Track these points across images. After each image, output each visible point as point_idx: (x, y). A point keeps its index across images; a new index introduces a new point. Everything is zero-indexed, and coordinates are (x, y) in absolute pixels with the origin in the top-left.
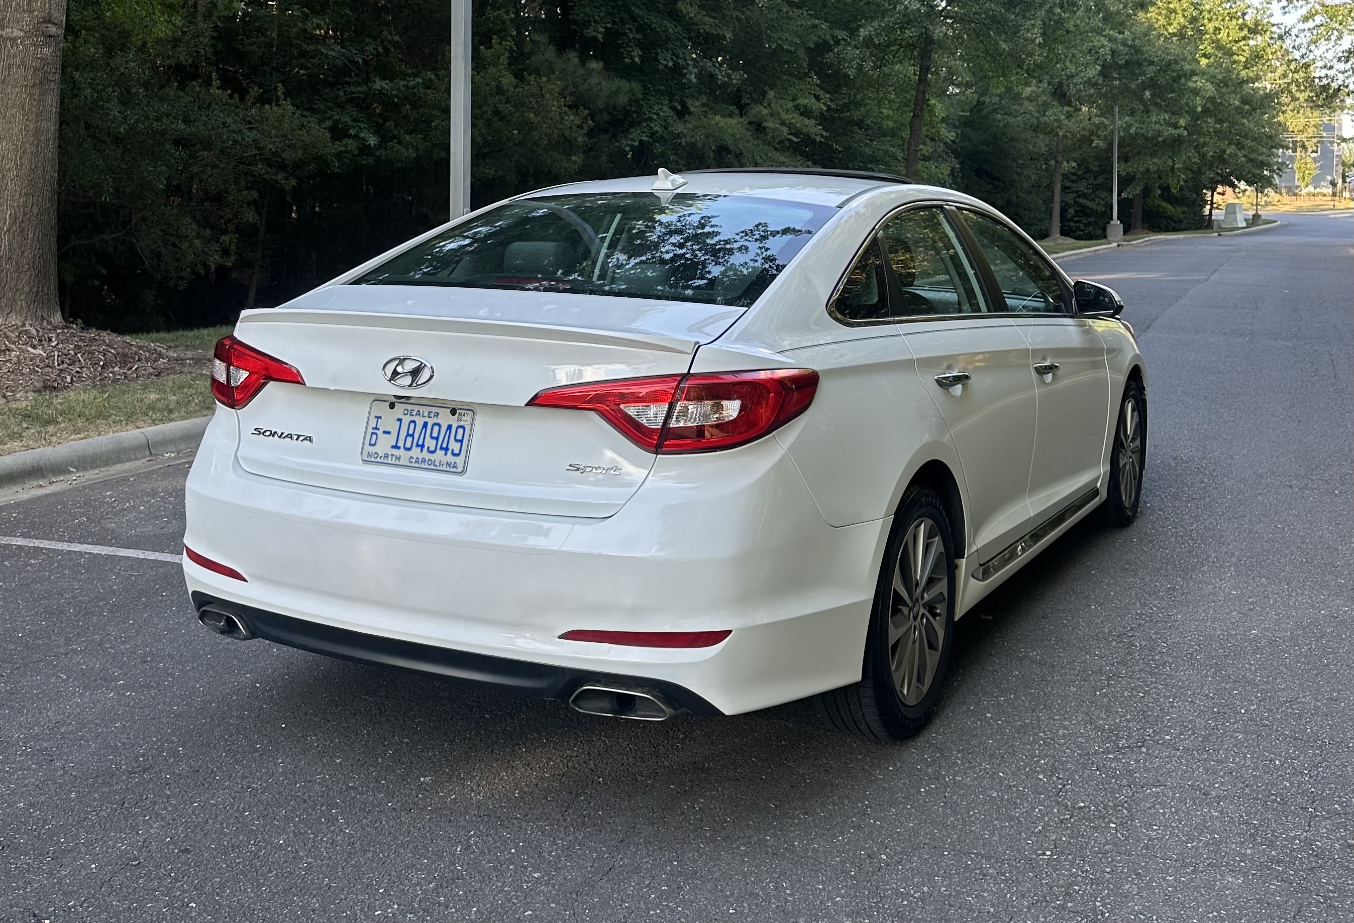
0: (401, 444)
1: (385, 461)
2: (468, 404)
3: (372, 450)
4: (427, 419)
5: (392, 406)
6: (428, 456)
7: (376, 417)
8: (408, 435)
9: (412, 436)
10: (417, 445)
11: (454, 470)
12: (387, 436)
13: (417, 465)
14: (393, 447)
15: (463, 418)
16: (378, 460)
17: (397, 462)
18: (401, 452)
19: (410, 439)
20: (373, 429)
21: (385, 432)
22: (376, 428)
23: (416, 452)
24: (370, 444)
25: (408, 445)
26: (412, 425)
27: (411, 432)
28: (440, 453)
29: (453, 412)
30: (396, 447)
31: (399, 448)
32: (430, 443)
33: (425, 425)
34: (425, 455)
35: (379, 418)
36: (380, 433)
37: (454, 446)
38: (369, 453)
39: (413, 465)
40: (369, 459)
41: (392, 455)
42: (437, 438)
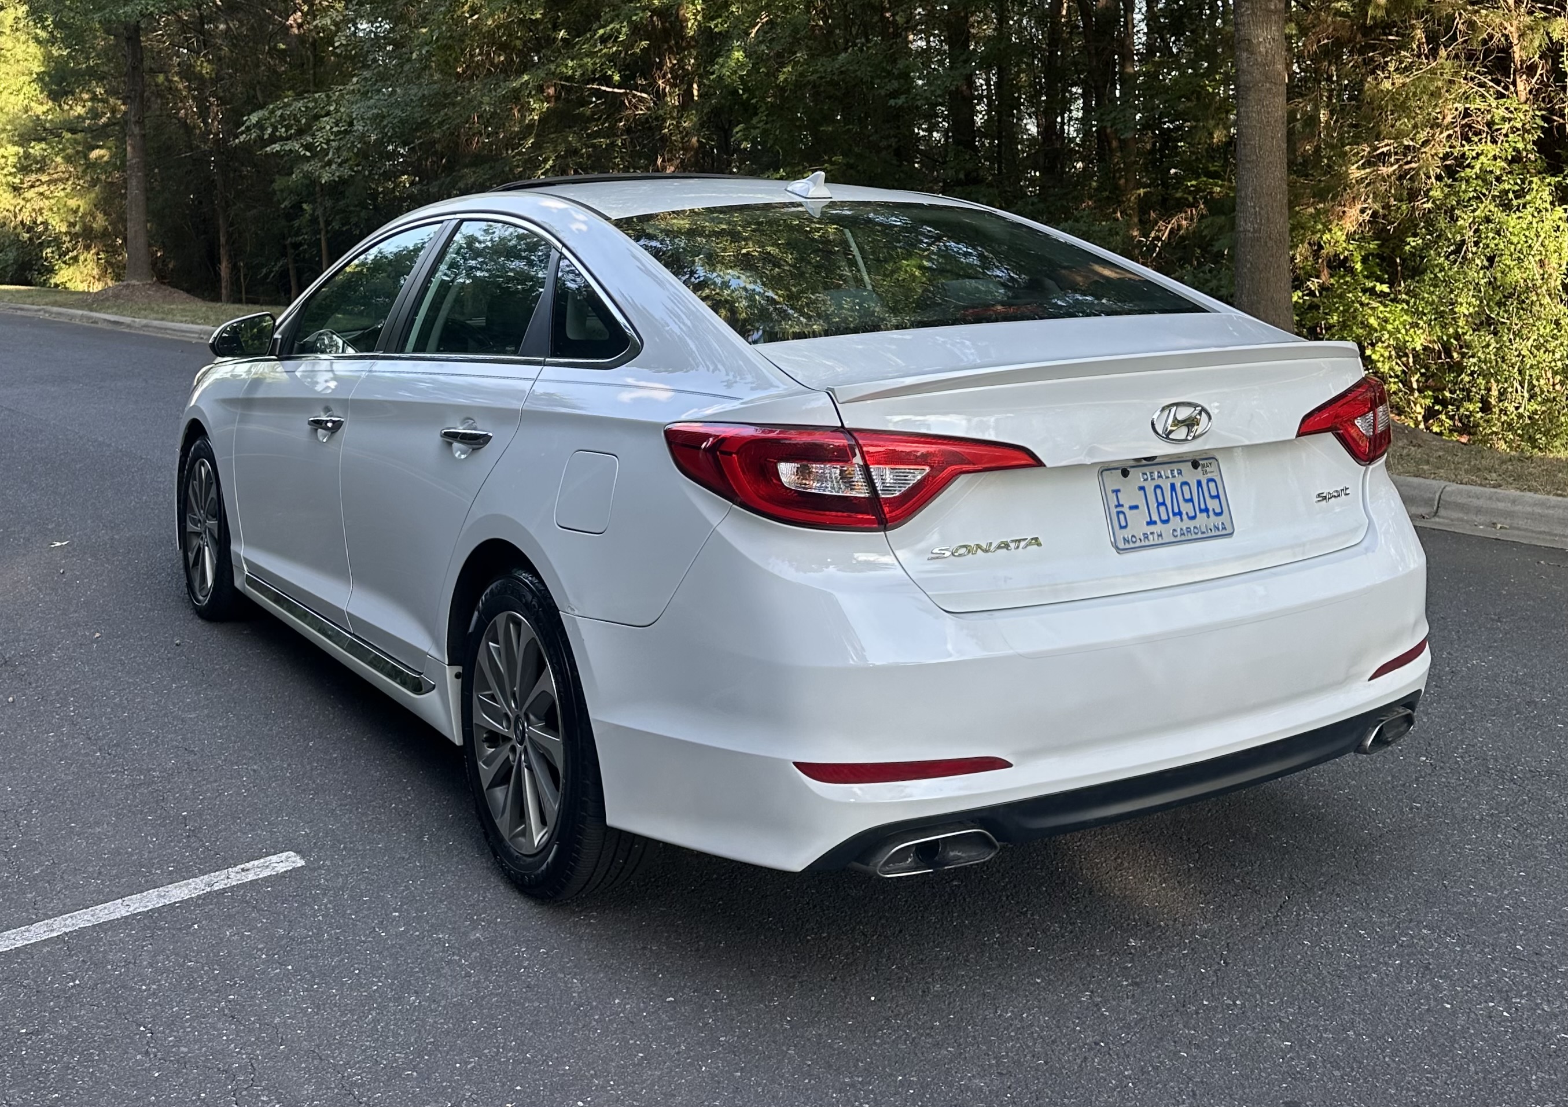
0: (1155, 517)
1: (1147, 543)
2: (1206, 451)
3: (1127, 533)
4: (1172, 480)
5: (1125, 473)
6: (1191, 524)
7: (1113, 491)
8: (1159, 504)
9: (1164, 504)
10: (1174, 514)
11: (1224, 532)
12: (1135, 511)
13: (1183, 538)
14: (1148, 523)
15: (1208, 469)
16: (1138, 544)
17: (1161, 541)
18: (1158, 528)
19: (1162, 509)
20: (1117, 506)
21: (1132, 508)
22: (1119, 505)
23: (1175, 521)
24: (1121, 527)
25: (1164, 517)
26: (1159, 491)
27: (1161, 500)
28: (1202, 517)
29: (1195, 465)
30: (1152, 522)
31: (1155, 523)
32: (1186, 508)
33: (1173, 486)
34: (1187, 523)
35: (1117, 491)
36: (1126, 509)
37: (1213, 504)
38: (1124, 539)
39: (1179, 538)
40: (1127, 546)
41: (1152, 533)
42: (1191, 500)
